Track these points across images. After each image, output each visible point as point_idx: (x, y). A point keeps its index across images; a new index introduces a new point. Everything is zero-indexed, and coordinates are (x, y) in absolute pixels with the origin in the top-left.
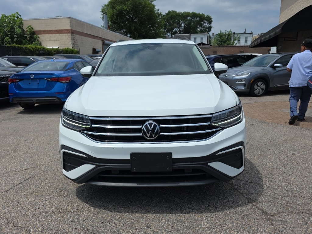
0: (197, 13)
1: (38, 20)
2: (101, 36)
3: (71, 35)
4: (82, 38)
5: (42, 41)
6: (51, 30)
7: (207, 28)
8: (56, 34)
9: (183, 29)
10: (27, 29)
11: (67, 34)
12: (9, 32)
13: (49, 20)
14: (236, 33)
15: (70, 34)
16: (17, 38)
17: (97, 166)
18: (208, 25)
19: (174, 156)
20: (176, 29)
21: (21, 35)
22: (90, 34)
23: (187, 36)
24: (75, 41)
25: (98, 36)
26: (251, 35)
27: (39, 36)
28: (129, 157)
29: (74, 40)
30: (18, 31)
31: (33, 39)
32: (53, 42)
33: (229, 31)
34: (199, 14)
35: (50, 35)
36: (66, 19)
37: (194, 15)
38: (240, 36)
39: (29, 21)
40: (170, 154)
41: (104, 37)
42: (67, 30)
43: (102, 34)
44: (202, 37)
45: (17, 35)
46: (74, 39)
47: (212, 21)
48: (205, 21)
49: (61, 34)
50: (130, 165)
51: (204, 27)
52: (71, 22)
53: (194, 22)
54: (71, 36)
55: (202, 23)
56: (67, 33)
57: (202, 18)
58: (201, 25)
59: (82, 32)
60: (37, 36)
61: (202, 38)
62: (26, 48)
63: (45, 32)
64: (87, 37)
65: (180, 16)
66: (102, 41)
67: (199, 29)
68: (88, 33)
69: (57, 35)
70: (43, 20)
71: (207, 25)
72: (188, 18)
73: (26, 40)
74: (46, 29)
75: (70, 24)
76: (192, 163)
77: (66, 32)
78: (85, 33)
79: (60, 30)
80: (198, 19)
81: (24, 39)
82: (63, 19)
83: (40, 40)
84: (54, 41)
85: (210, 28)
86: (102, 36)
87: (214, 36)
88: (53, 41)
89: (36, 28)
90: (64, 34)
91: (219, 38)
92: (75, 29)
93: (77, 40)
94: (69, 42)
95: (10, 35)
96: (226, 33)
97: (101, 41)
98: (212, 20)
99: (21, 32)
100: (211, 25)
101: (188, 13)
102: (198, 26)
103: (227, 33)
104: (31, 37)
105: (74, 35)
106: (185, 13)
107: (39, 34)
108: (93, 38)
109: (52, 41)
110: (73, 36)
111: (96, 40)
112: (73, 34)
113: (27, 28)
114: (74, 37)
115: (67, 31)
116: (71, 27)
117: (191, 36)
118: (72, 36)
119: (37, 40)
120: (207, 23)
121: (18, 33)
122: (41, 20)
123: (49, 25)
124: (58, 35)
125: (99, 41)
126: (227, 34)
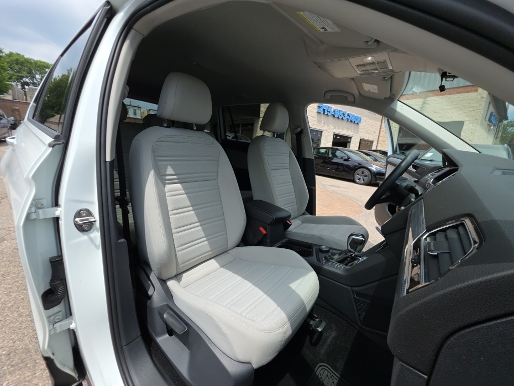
26: (140, 109)
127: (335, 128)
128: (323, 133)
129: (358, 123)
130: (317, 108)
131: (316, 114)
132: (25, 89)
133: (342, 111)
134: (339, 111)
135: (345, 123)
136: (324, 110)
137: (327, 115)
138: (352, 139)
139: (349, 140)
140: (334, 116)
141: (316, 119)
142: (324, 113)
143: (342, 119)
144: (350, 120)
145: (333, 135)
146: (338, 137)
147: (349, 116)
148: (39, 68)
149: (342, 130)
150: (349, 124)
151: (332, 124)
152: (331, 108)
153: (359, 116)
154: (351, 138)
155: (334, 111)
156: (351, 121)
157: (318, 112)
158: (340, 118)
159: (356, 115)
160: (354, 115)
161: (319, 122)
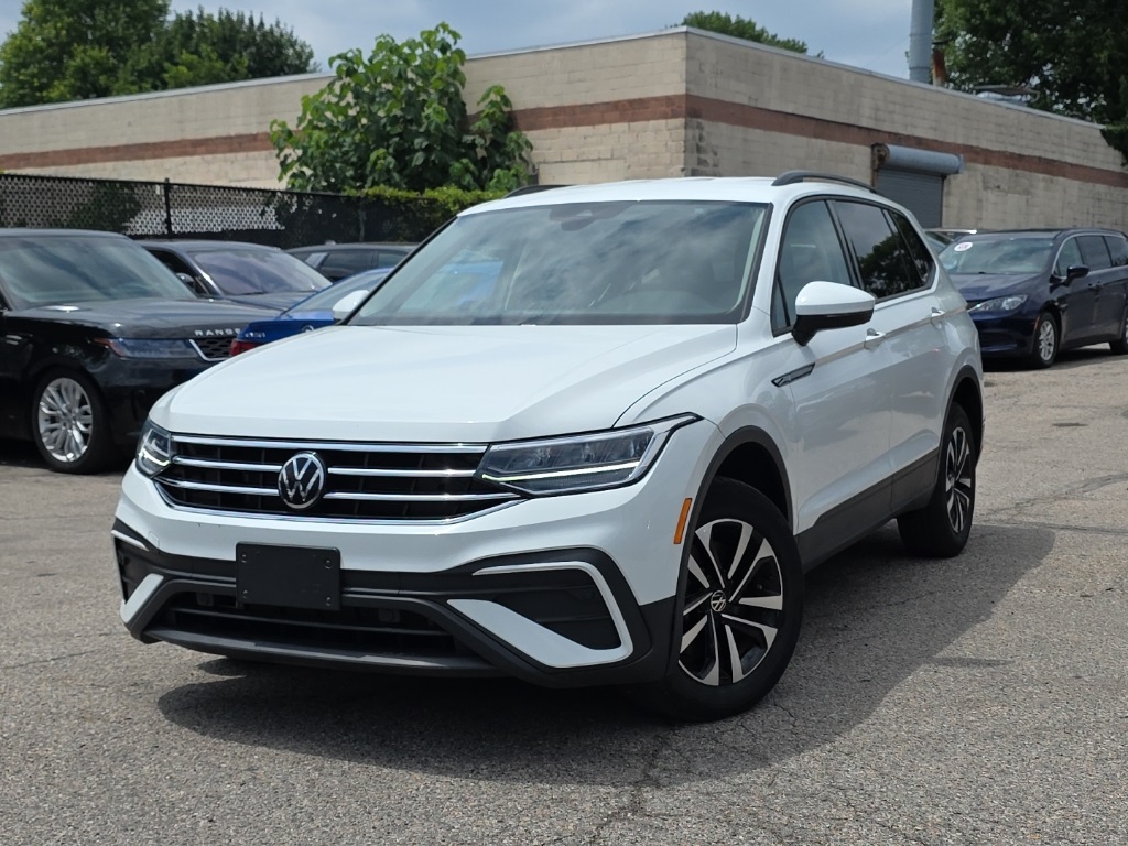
1: (533, 57)
2: (865, 123)
3: (686, 126)
4: (745, 140)
5: (545, 162)
6: (592, 105)
8: (611, 122)
10: (482, 106)
11: (662, 123)
12: (394, 120)
13: (587, 50)
15: (681, 121)
16: (428, 150)
17: (167, 578)
19: (347, 564)
21: (445, 138)
22: (800, 112)
24: (702, 156)
25: (852, 122)
27: (531, 135)
28: (232, 556)
29: (699, 149)
30: (434, 113)
31: (501, 155)
32: (596, 164)
35: (583, 130)
36: (669, 42)
39: (492, 61)
40: (334, 555)
41: (886, 127)
42: (668, 100)
43: (877, 110)
45: (427, 134)
46: (703, 144)
49: (633, 125)
50: (234, 580)
52: (689, 58)
54: (683, 131)
56: (665, 116)
59: (753, 104)
60: (519, 137)
62: (433, 201)
63: (561, 117)
64: (783, 129)
66: (873, 147)
68: (790, 111)
69: (616, 127)
70: (556, 54)
73: (465, 161)
74: (568, 101)
75: (683, 67)
76: (396, 592)
77: (663, 109)
78: (769, 111)
79: (631, 102)
81: (458, 157)
82: (655, 43)
83: (535, 156)
84: (600, 159)
86: (877, 120)
88: (593, 160)
89: (524, 98)
90: (652, 123)
92: (710, 94)
93: (716, 154)
94: (671, 164)
95: (396, 139)
97: (869, 150)
99: (447, 122)
104: (496, 145)
105: (700, 127)
107: (531, 127)
108: (816, 136)
109: (589, 163)
110: (697, 132)
111: (834, 144)
112: (695, 120)
113: (483, 99)
114: (701, 138)
115: (663, 107)
116: (688, 82)
118: (690, 132)
119: (521, 157)
121: (432, 127)
122: (548, 55)
123: (580, 81)
124: (623, 126)
125: (855, 147)
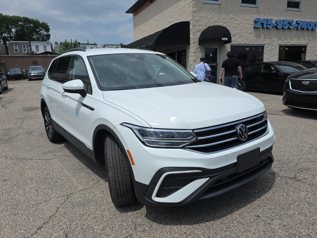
0: (30, 18)
7: (45, 36)
9: (15, 35)
14: (81, 43)
18: (46, 32)
20: (6, 34)
23: (26, 44)
26: (96, 45)
33: (75, 40)
34: (33, 20)
37: (26, 20)
38: (86, 46)
44: (45, 45)
47: (49, 29)
48: (41, 28)
51: (41, 34)
53: (27, 28)
55: (38, 30)
57: (37, 24)
58: (37, 33)
61: (45, 47)
65: (8, 19)
67: (35, 37)
71: (43, 32)
72: (20, 23)
80: (32, 25)
85: (48, 36)
87: (58, 45)
91: (65, 47)
96: (71, 42)
98: (49, 27)
100: (49, 33)
101: (18, 17)
102: (34, 33)
103: (73, 42)
106: (15, 17)
117: (31, 44)
120: (44, 30)
126: (73, 44)
127: (280, 39)
128: (265, 47)
129: (312, 29)
130: (253, 23)
131: (253, 29)
132: (6, 44)
133: (287, 21)
134: (283, 21)
135: (294, 32)
136: (263, 24)
137: (267, 27)
138: (308, 48)
139: (303, 49)
140: (276, 27)
141: (254, 35)
142: (263, 27)
143: (289, 28)
144: (299, 28)
145: (278, 47)
146: (287, 49)
147: (298, 24)
148: (13, 23)
149: (291, 40)
150: (300, 33)
151: (275, 36)
152: (272, 20)
153: (313, 21)
154: (305, 47)
155: (276, 23)
156: (303, 29)
157: (254, 28)
158: (286, 28)
159: (309, 21)
160: (305, 22)
161: (258, 37)
